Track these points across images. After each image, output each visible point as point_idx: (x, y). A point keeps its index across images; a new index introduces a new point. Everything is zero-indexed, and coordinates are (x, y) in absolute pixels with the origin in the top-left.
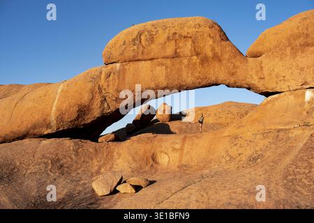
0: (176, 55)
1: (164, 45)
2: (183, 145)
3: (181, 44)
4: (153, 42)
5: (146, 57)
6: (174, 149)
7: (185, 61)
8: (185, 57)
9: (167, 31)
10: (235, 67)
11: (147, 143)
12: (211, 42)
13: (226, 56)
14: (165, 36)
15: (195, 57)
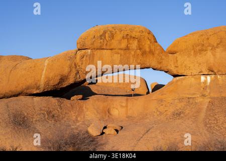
0: (127, 48)
1: (120, 42)
2: (127, 104)
3: (131, 42)
4: (113, 38)
5: (108, 48)
6: (122, 106)
7: (133, 53)
8: (133, 50)
9: (122, 32)
10: (162, 59)
11: (104, 102)
12: (149, 43)
13: (157, 52)
14: (121, 36)
15: (139, 51)
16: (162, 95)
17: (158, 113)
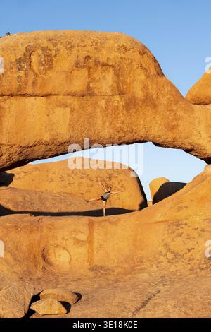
0: (88, 93)
1: (69, 76)
2: (91, 235)
3: (96, 76)
4: (51, 67)
5: (38, 91)
6: (77, 242)
7: (102, 103)
8: (103, 96)
9: (74, 51)
10: (176, 118)
11: (31, 231)
12: (143, 77)
13: (164, 101)
14: (72, 60)
15: (117, 98)
16: (180, 209)
17: (170, 256)
